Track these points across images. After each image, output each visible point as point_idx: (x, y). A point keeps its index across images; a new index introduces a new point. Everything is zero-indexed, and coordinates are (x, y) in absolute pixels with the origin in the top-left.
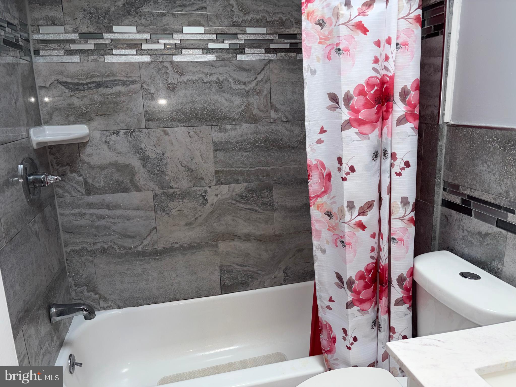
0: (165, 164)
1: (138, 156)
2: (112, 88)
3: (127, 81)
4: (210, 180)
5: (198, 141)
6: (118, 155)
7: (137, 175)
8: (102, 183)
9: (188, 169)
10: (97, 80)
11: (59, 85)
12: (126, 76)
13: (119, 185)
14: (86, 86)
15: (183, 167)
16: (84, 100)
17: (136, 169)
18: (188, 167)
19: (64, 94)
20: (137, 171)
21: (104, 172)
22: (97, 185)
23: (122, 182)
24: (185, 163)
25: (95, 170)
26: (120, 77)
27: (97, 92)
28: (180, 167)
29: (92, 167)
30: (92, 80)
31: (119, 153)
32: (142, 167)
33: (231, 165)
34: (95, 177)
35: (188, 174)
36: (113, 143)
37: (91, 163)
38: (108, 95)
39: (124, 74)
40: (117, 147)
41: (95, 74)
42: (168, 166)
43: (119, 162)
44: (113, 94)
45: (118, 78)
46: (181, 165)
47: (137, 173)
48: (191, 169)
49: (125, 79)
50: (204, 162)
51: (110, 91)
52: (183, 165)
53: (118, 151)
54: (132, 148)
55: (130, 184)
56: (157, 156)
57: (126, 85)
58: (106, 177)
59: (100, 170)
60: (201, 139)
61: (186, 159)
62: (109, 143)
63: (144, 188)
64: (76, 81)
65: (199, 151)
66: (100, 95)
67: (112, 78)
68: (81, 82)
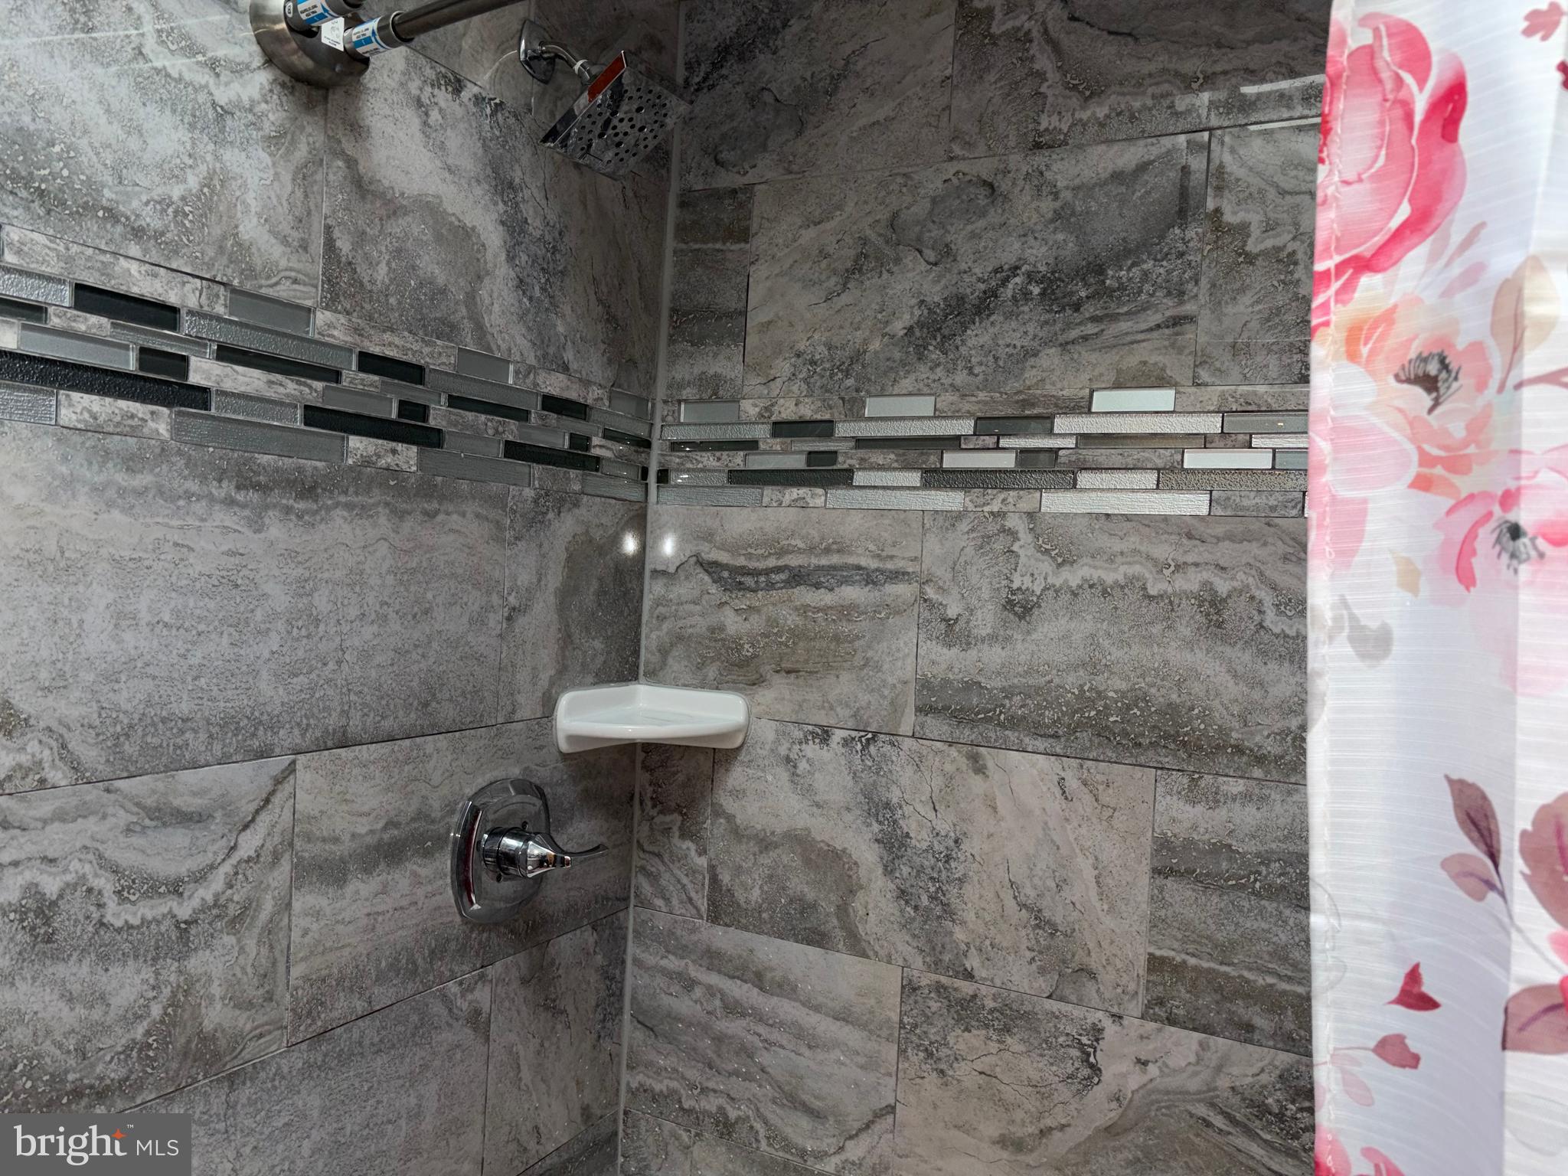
0: (959, 879)
1: (876, 827)
2: (831, 590)
3: (877, 570)
4: (1119, 990)
5: (1094, 820)
6: (815, 809)
7: (860, 894)
8: (756, 894)
9: (1041, 921)
10: (794, 561)
11: (699, 570)
12: (879, 556)
13: (802, 913)
14: (762, 579)
15: (1023, 906)
16: (751, 619)
17: (862, 872)
18: (1040, 911)
19: (706, 597)
20: (864, 881)
21: (766, 860)
22: (740, 896)
23: (814, 906)
24: (1032, 893)
25: (744, 847)
26: (859, 555)
27: (790, 600)
28: (1011, 904)
29: (737, 833)
30: (780, 563)
31: (818, 806)
32: (880, 871)
33: (1224, 951)
34: (740, 867)
35: (1038, 942)
36: (808, 767)
37: (738, 821)
38: (819, 610)
39: (872, 547)
40: (815, 785)
41: (793, 542)
42: (969, 890)
43: (814, 834)
44: (831, 608)
45: (852, 560)
46: (1015, 898)
47: (861, 887)
48: (1048, 922)
49: (873, 564)
50: (1106, 907)
51: (824, 598)
52: (1022, 898)
53: (817, 798)
54: (861, 798)
55: (835, 921)
56: (936, 843)
57: (874, 583)
58: (771, 877)
59: (756, 849)
60: (1107, 813)
61: (1036, 880)
62: (795, 767)
63: (877, 948)
64: (741, 561)
65: (1091, 861)
66: (796, 609)
67: (835, 559)
68: (753, 564)
